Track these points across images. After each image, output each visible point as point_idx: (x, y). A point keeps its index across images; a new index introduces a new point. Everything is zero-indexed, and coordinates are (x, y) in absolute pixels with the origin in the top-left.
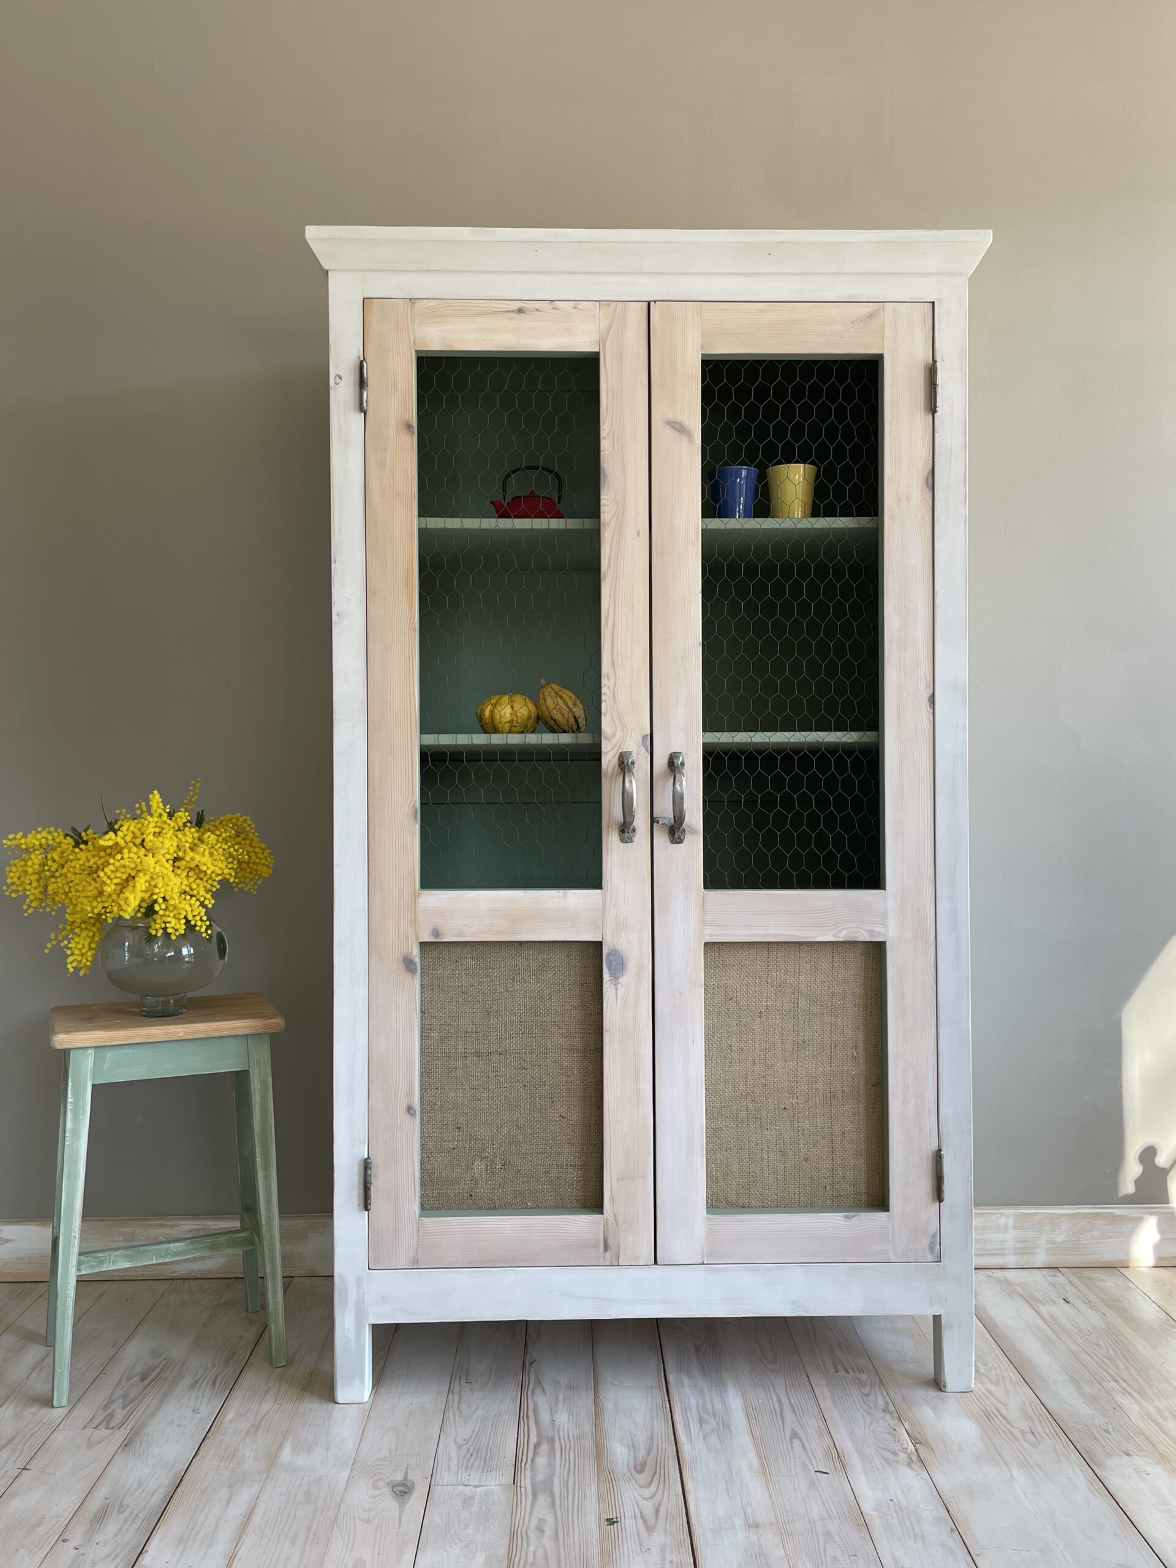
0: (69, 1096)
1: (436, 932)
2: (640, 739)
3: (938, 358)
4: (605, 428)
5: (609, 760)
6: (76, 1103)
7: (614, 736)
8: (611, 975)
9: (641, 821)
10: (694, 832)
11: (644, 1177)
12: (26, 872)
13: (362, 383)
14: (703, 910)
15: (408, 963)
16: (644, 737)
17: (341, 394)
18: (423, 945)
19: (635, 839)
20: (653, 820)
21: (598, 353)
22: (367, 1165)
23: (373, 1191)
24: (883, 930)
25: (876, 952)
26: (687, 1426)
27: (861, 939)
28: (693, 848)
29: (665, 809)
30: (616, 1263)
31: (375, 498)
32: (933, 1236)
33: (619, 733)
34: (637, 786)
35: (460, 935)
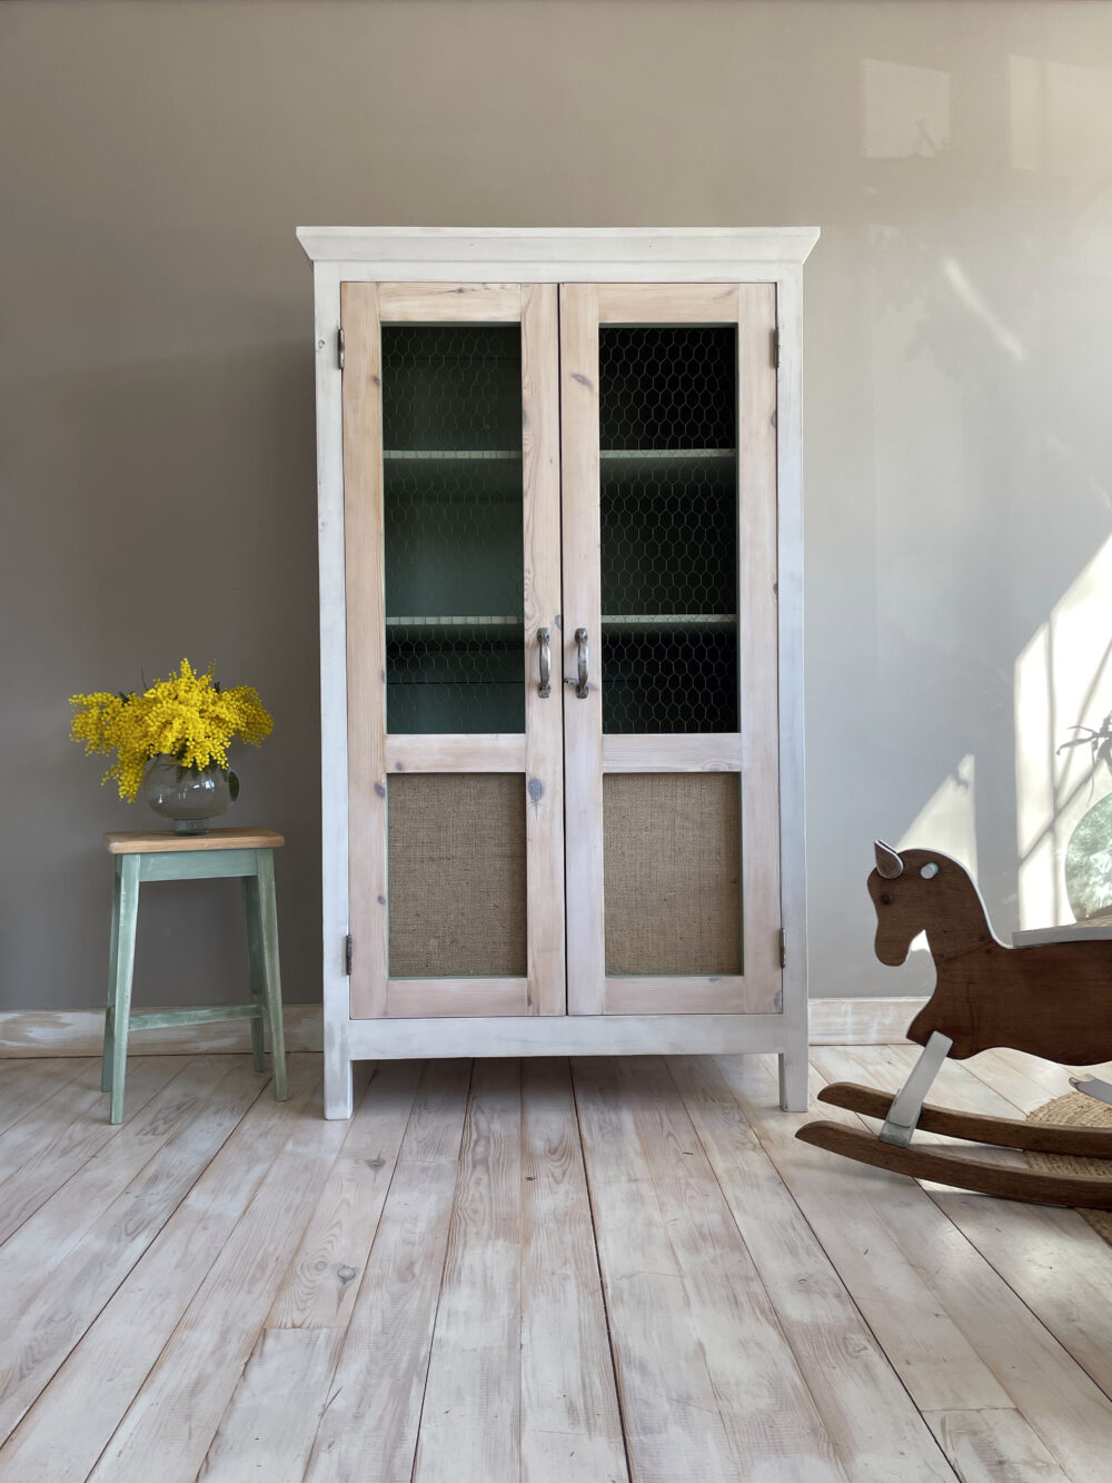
0: (123, 889)
1: (399, 766)
2: (553, 618)
3: (780, 326)
4: (526, 380)
5: (530, 635)
6: (127, 895)
7: (533, 616)
8: (532, 797)
9: (554, 681)
10: (595, 689)
11: (558, 950)
12: (87, 724)
13: (340, 346)
14: (602, 749)
15: (378, 788)
16: (557, 617)
17: (324, 356)
18: (389, 775)
19: (551, 695)
20: (564, 681)
21: (519, 323)
22: (348, 940)
23: (353, 960)
24: (738, 763)
25: (733, 780)
26: (590, 1130)
27: (722, 770)
28: (594, 703)
29: (572, 673)
30: (537, 1015)
31: (351, 435)
32: (777, 995)
33: (537, 615)
34: (551, 654)
35: (417, 768)
